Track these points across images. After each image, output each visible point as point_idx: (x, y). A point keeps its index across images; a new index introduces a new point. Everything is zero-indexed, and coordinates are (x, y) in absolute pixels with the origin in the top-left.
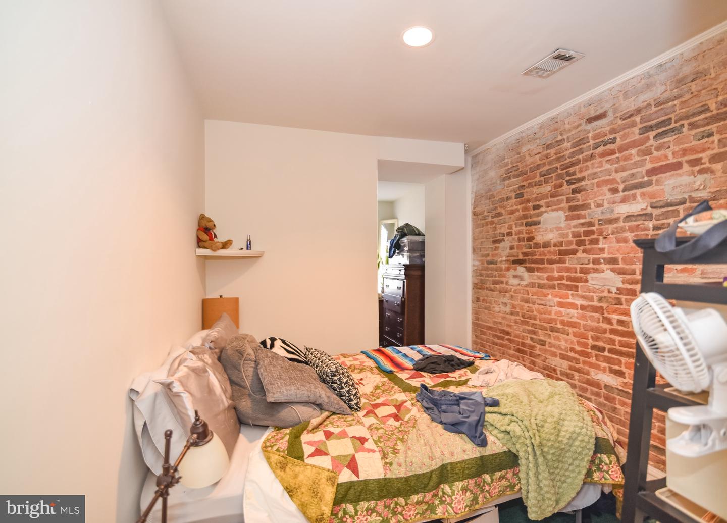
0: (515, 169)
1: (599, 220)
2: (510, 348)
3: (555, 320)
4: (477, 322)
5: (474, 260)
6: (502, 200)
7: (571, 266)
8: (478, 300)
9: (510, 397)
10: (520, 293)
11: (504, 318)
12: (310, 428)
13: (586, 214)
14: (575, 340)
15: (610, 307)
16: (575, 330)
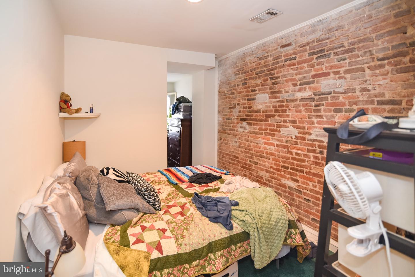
0: (242, 69)
1: (287, 100)
2: (238, 166)
3: (263, 152)
4: (220, 151)
5: (219, 117)
6: (235, 86)
7: (272, 123)
8: (221, 139)
9: (244, 200)
10: (244, 136)
11: (235, 149)
12: (132, 224)
13: (280, 96)
14: (273, 162)
15: (292, 146)
16: (273, 157)
